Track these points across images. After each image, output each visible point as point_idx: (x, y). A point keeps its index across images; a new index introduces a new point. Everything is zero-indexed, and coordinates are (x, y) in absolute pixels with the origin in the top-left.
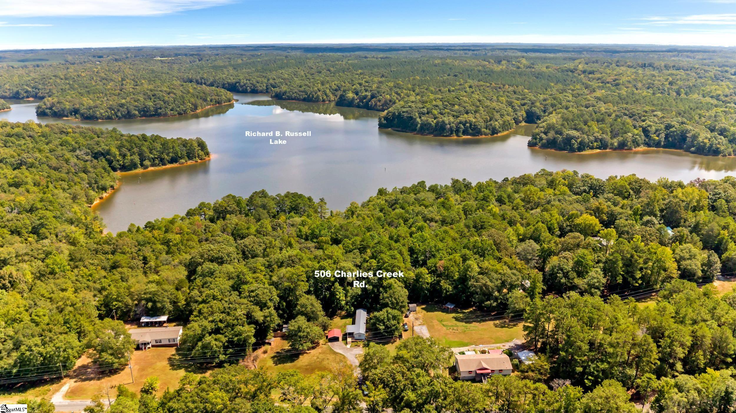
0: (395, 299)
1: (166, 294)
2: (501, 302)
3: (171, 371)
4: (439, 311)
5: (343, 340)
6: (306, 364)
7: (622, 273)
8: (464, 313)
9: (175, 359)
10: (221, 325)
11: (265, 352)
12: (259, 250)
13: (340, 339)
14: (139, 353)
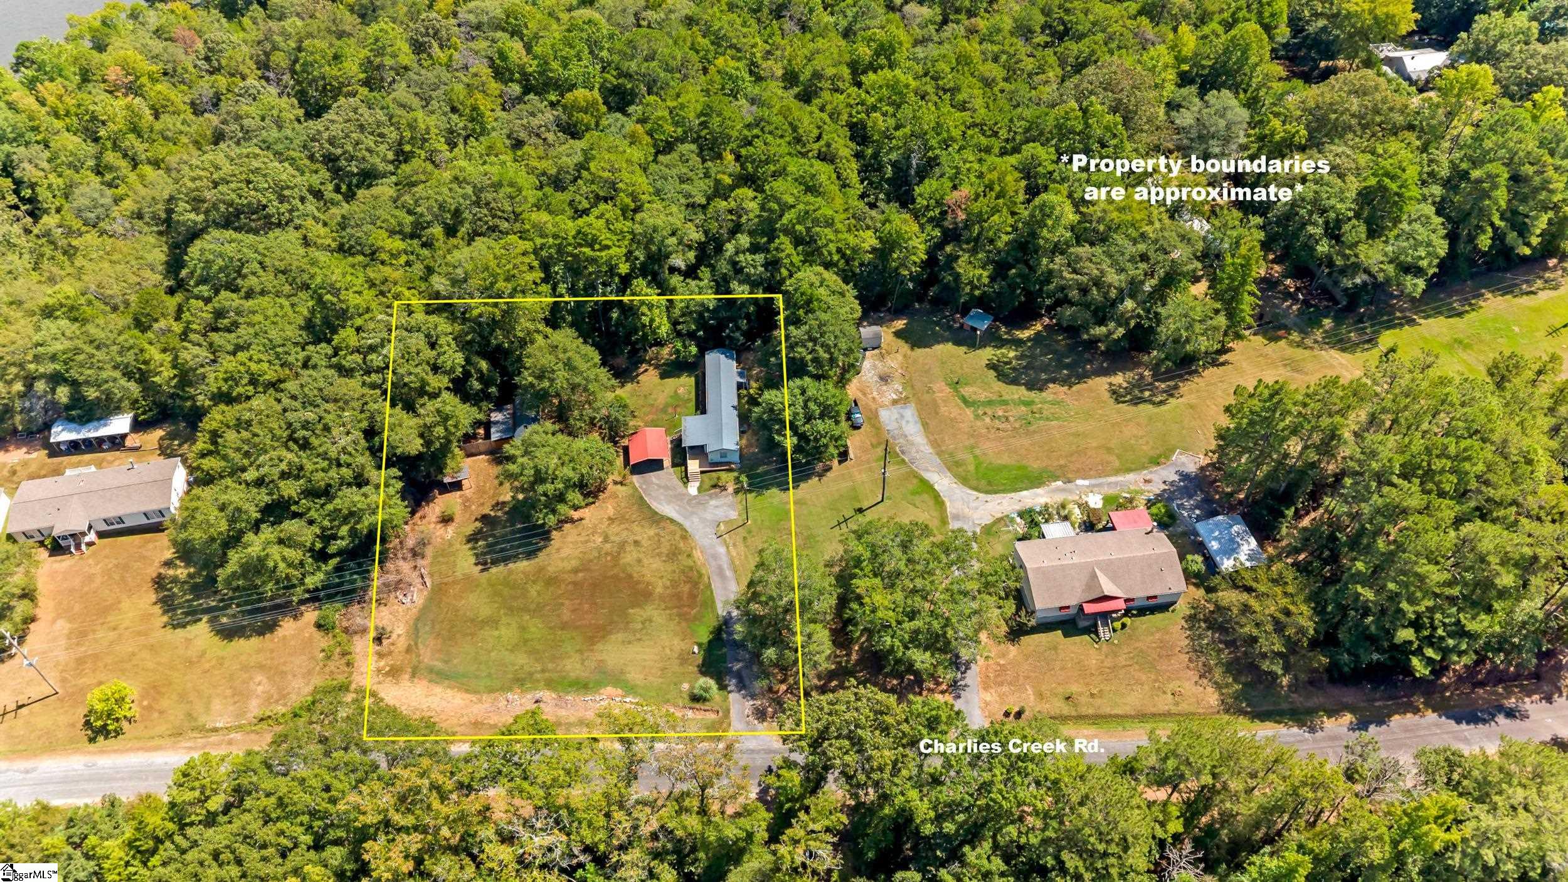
0: (827, 348)
1: (100, 355)
2: (1138, 325)
3: (169, 630)
4: (945, 340)
5: (674, 465)
6: (574, 563)
7: (1498, 222)
8: (1019, 343)
9: (175, 580)
10: (290, 489)
11: (446, 520)
12: (380, 157)
13: (667, 463)
14: (63, 563)
